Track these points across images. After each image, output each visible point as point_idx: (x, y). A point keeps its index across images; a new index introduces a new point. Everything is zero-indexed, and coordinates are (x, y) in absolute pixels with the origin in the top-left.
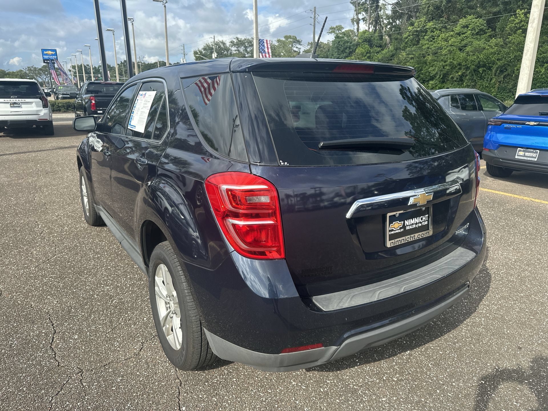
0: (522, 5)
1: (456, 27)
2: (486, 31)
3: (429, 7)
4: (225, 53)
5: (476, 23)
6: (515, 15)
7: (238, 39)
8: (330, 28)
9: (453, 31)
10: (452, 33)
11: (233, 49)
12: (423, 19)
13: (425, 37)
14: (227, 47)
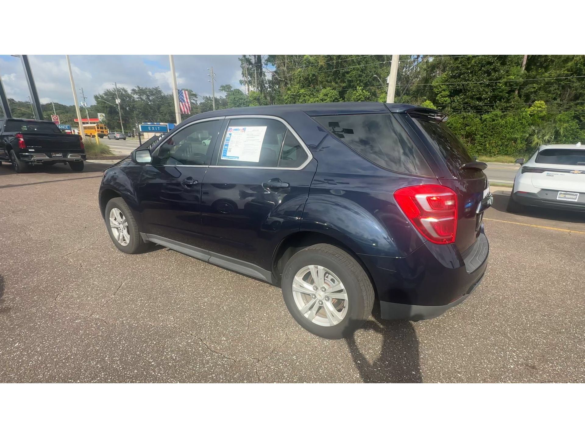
0: (359, 83)
1: (320, 95)
2: (339, 99)
3: (300, 77)
4: (127, 99)
5: (333, 93)
6: (356, 90)
7: (139, 87)
8: (221, 86)
9: (318, 97)
10: (317, 99)
11: (136, 96)
12: (297, 86)
13: (300, 100)
14: (129, 94)
